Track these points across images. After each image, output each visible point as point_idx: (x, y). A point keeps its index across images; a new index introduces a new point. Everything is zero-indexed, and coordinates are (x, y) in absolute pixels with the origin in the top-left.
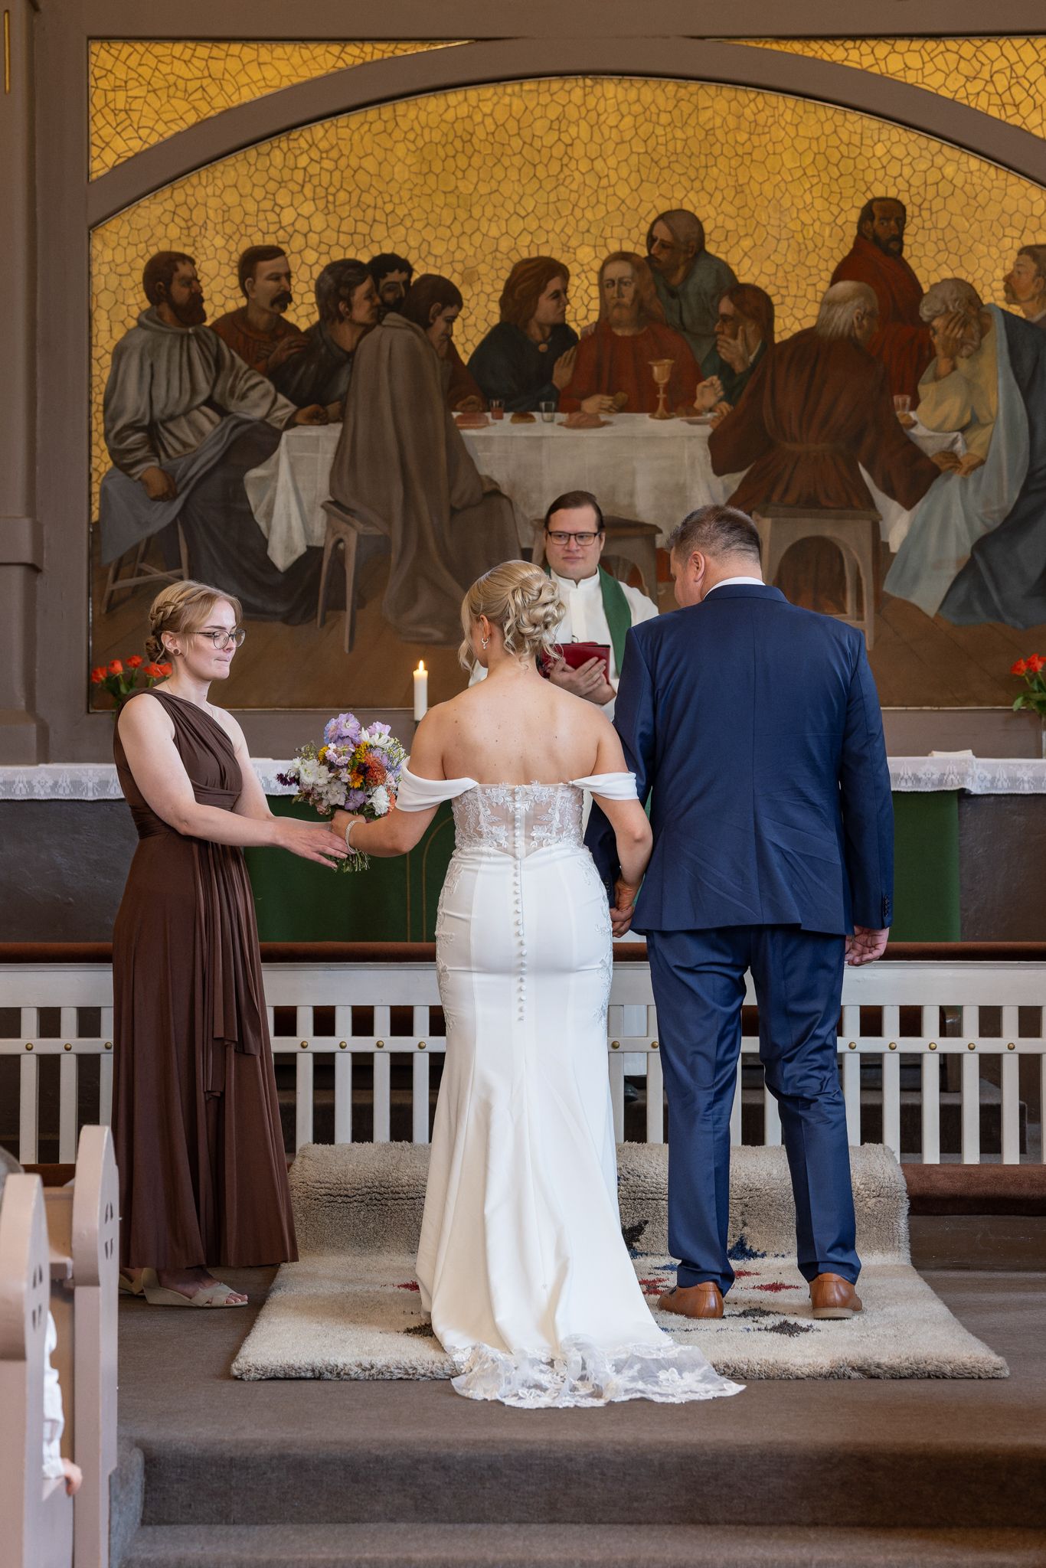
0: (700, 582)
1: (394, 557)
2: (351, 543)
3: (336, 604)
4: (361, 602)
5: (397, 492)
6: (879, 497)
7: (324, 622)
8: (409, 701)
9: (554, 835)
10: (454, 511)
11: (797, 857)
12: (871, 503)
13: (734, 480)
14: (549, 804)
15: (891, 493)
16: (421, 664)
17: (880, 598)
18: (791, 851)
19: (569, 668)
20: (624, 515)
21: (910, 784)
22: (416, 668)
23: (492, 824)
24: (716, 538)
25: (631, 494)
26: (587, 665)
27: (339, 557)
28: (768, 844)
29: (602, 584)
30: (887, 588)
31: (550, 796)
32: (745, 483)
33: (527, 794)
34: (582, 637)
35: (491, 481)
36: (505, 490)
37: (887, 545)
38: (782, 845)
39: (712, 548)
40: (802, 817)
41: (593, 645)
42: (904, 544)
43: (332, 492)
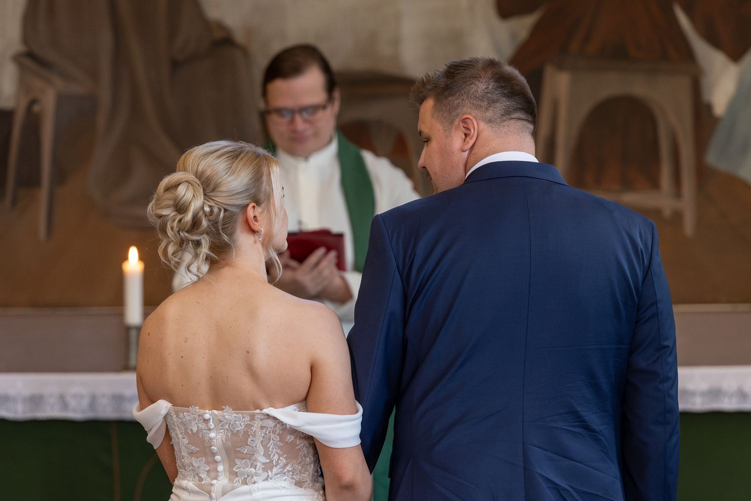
0: (466, 153)
1: (101, 121)
2: (48, 104)
3: (30, 180)
4: (60, 176)
5: (106, 39)
6: (701, 48)
7: (14, 202)
8: (118, 300)
9: (260, 472)
10: (175, 65)
11: (574, 494)
12: (689, 55)
13: (523, 25)
14: (246, 434)
15: (715, 41)
16: (133, 253)
17: (703, 173)
18: (567, 487)
19: (294, 263)
20: (387, 68)
21: (734, 400)
22: (125, 258)
23: (191, 454)
24: (494, 102)
25: (396, 42)
26: (313, 259)
27: (33, 122)
28: (540, 480)
29: (341, 156)
30: (712, 158)
31: (246, 426)
32: (536, 31)
33: (221, 421)
34: (312, 224)
35: (221, 26)
36: (239, 37)
37: (709, 107)
38: (557, 480)
39: (489, 114)
40: (579, 447)
41: (325, 233)
42: (734, 105)
43: (26, 38)
